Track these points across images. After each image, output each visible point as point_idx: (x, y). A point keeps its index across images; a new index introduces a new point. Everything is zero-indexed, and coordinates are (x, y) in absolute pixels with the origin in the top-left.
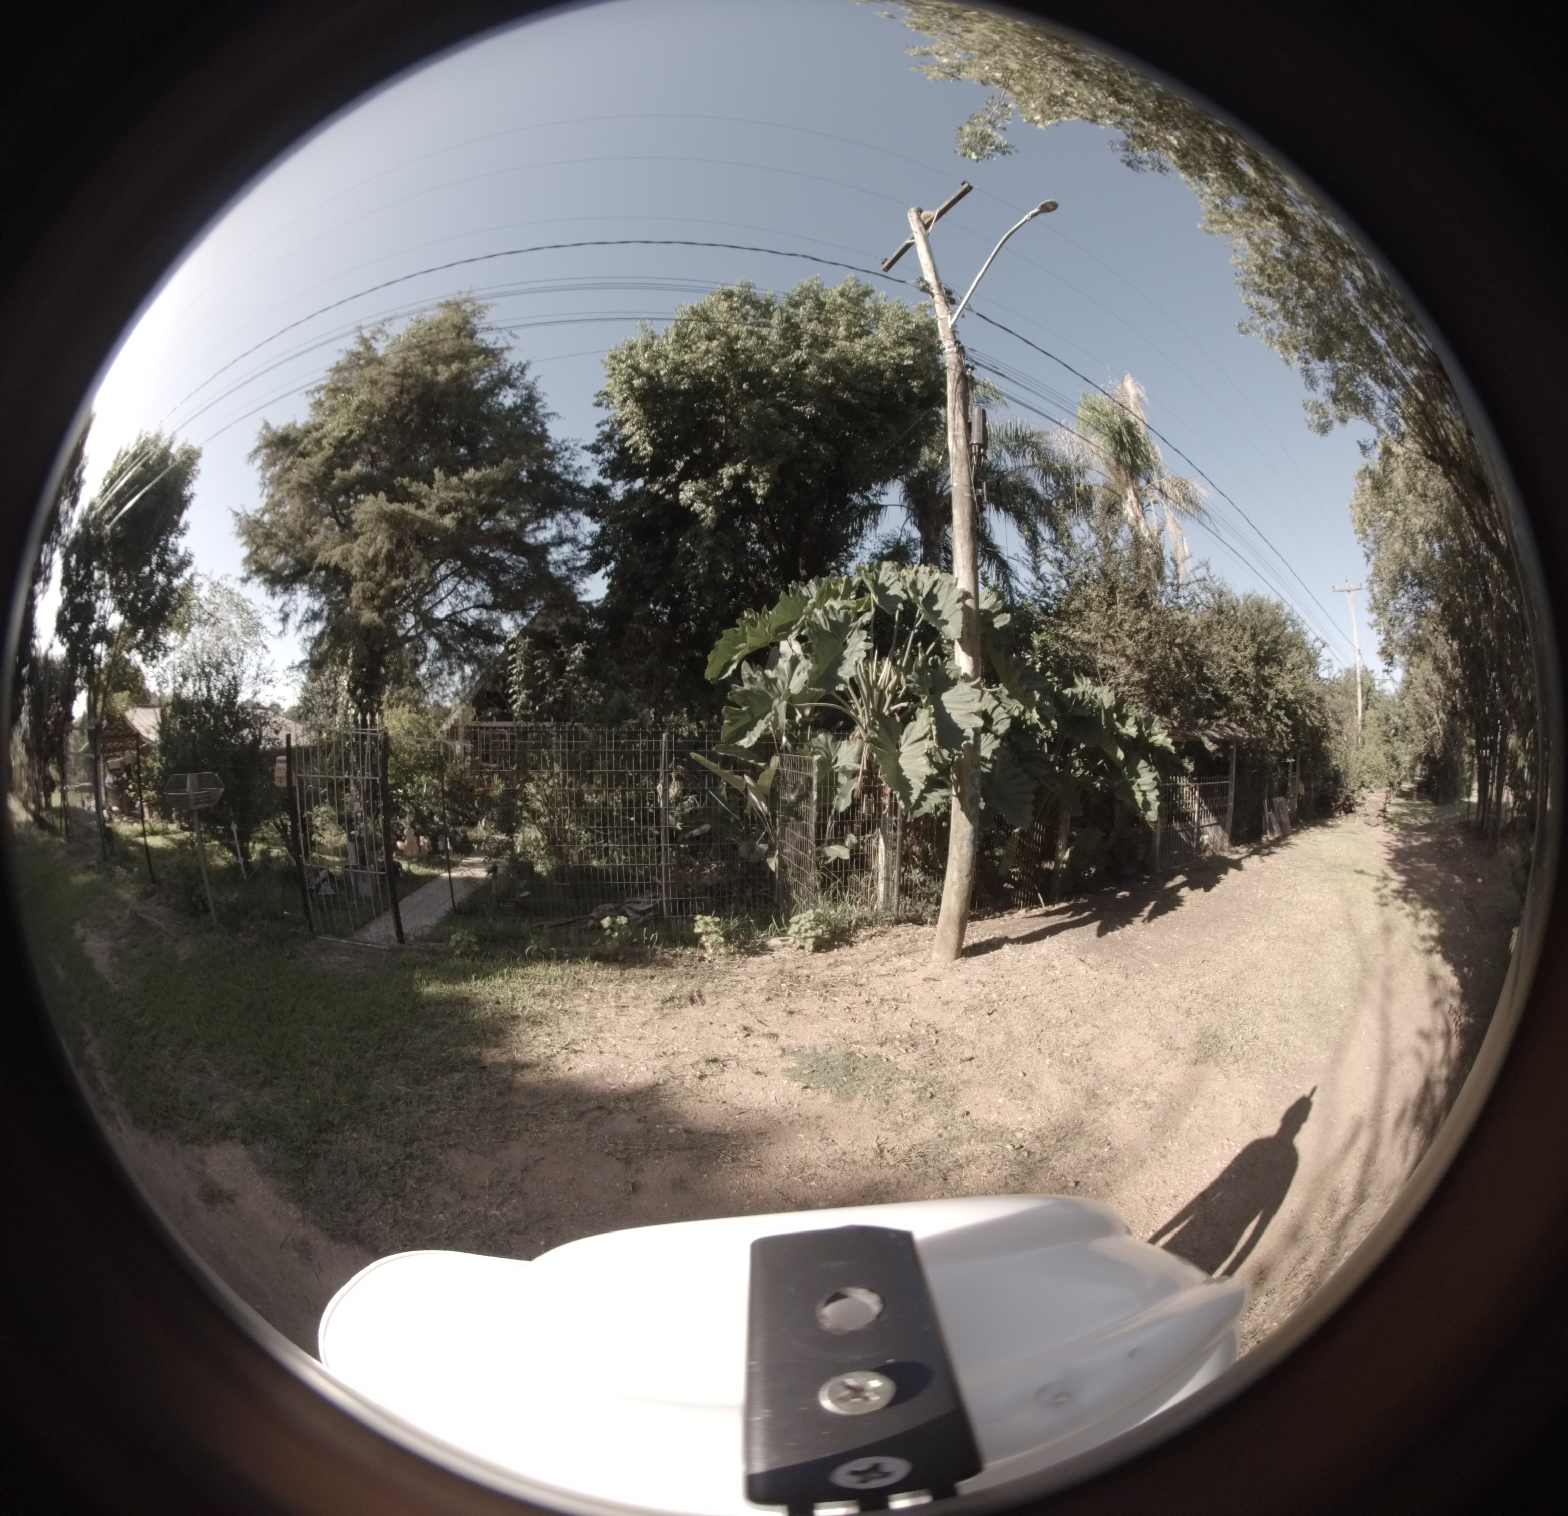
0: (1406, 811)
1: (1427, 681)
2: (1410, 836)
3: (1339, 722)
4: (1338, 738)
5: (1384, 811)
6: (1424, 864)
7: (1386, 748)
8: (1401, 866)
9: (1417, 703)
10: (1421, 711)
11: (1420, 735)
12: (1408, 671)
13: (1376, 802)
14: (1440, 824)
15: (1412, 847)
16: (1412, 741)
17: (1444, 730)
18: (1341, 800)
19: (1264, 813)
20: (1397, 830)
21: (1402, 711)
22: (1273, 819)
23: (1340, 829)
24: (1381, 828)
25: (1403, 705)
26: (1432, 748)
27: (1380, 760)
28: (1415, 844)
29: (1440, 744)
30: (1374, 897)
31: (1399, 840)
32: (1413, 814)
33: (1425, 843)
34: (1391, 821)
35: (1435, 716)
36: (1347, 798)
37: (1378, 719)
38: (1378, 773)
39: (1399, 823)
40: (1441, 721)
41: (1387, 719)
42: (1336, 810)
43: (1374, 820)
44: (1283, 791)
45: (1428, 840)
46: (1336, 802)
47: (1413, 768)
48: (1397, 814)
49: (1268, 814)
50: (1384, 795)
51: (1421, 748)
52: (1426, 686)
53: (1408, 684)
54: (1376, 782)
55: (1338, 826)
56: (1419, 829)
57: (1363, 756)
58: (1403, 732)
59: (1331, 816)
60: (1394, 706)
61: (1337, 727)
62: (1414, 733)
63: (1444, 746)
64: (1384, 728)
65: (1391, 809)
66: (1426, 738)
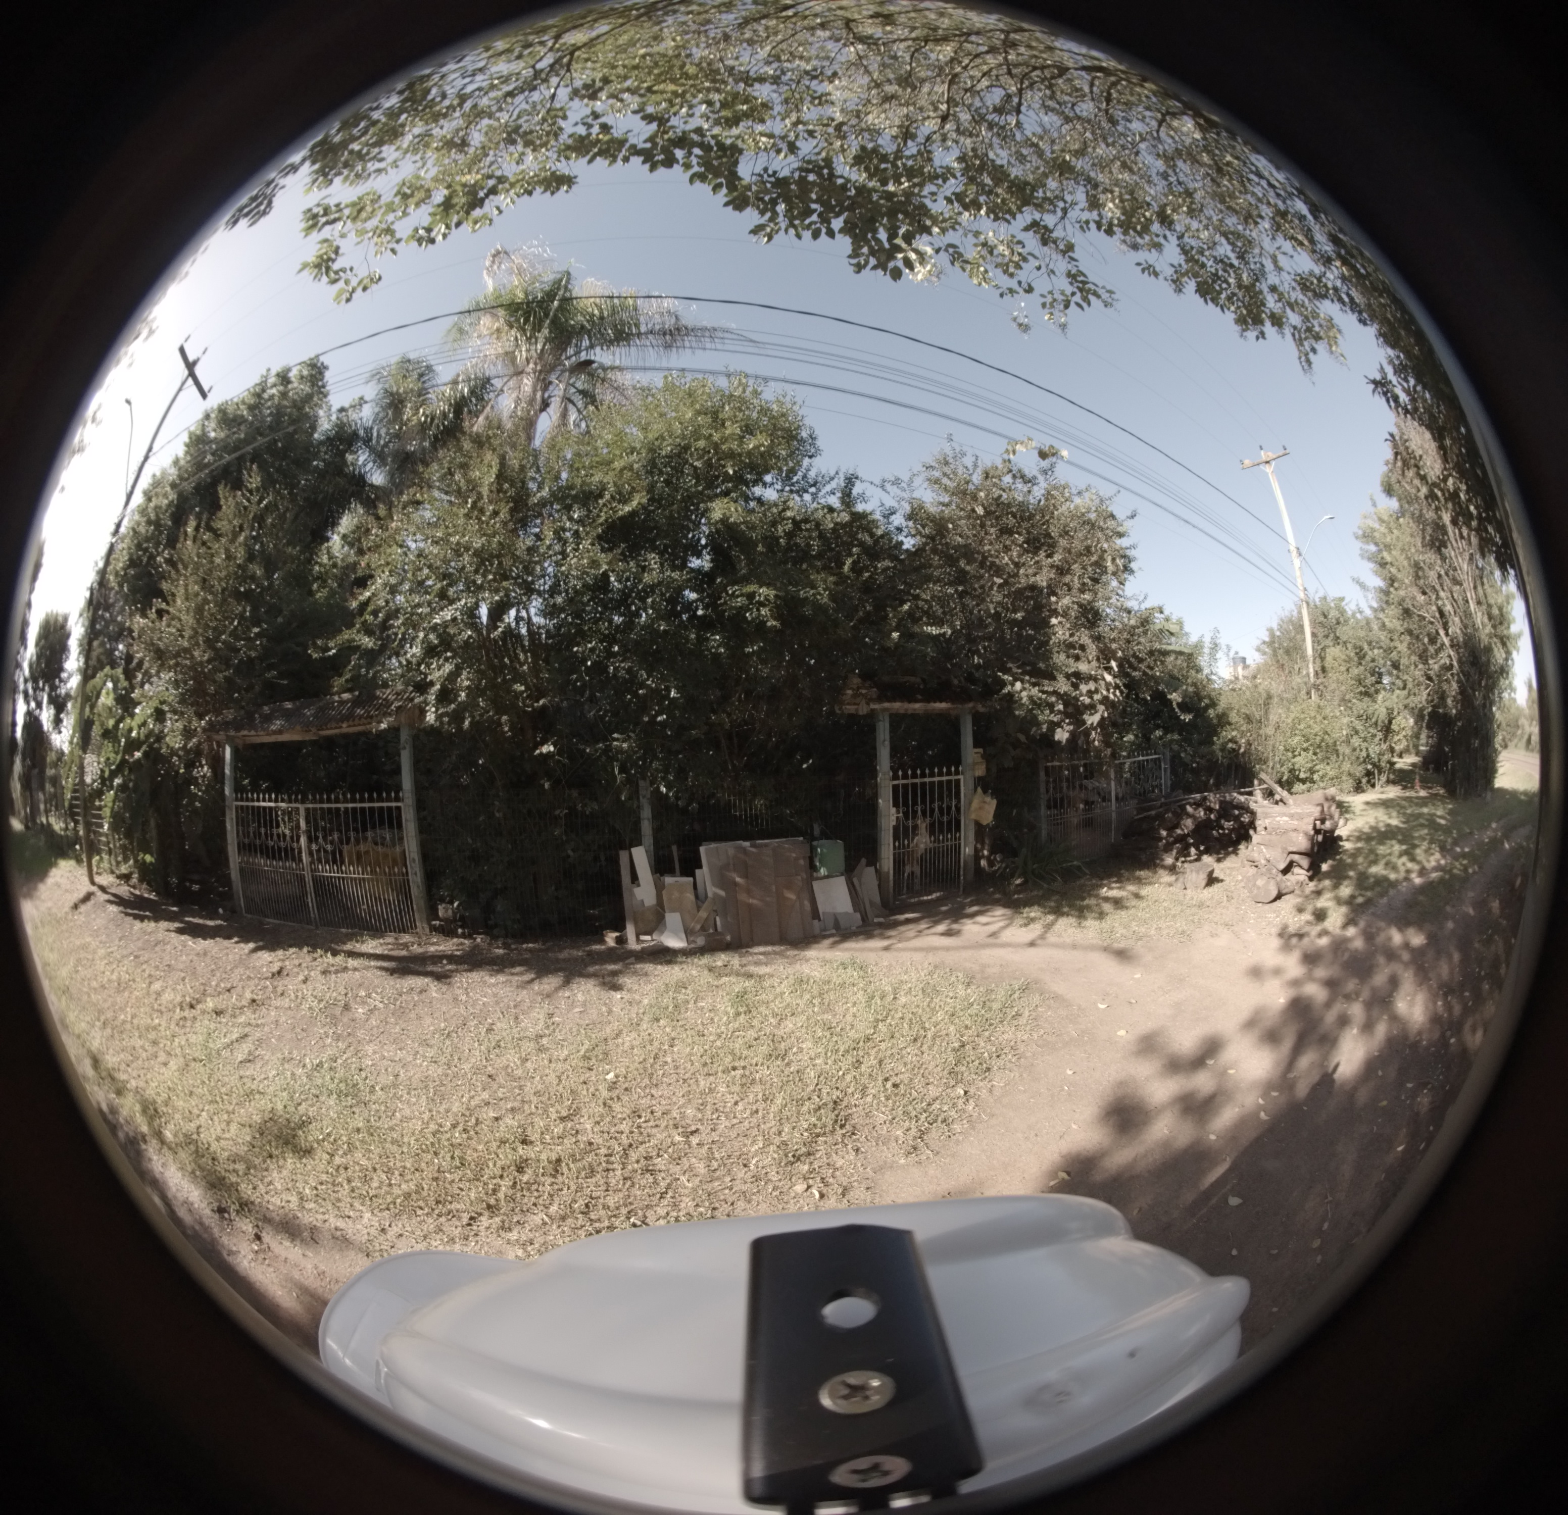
0: (1394, 822)
1: (1417, 567)
9: (1405, 613)
10: (1416, 630)
11: (1418, 673)
12: (1383, 565)
16: (1406, 687)
17: (1461, 661)
20: (1336, 918)
21: (1384, 635)
24: (1281, 915)
26: (1443, 697)
29: (1455, 686)
32: (1407, 839)
34: (1334, 872)
36: (1227, 810)
37: (1349, 660)
39: (1360, 883)
41: (1361, 655)
42: (1168, 849)
47: (1415, 733)
53: (1388, 585)
60: (1369, 630)
66: (1429, 678)
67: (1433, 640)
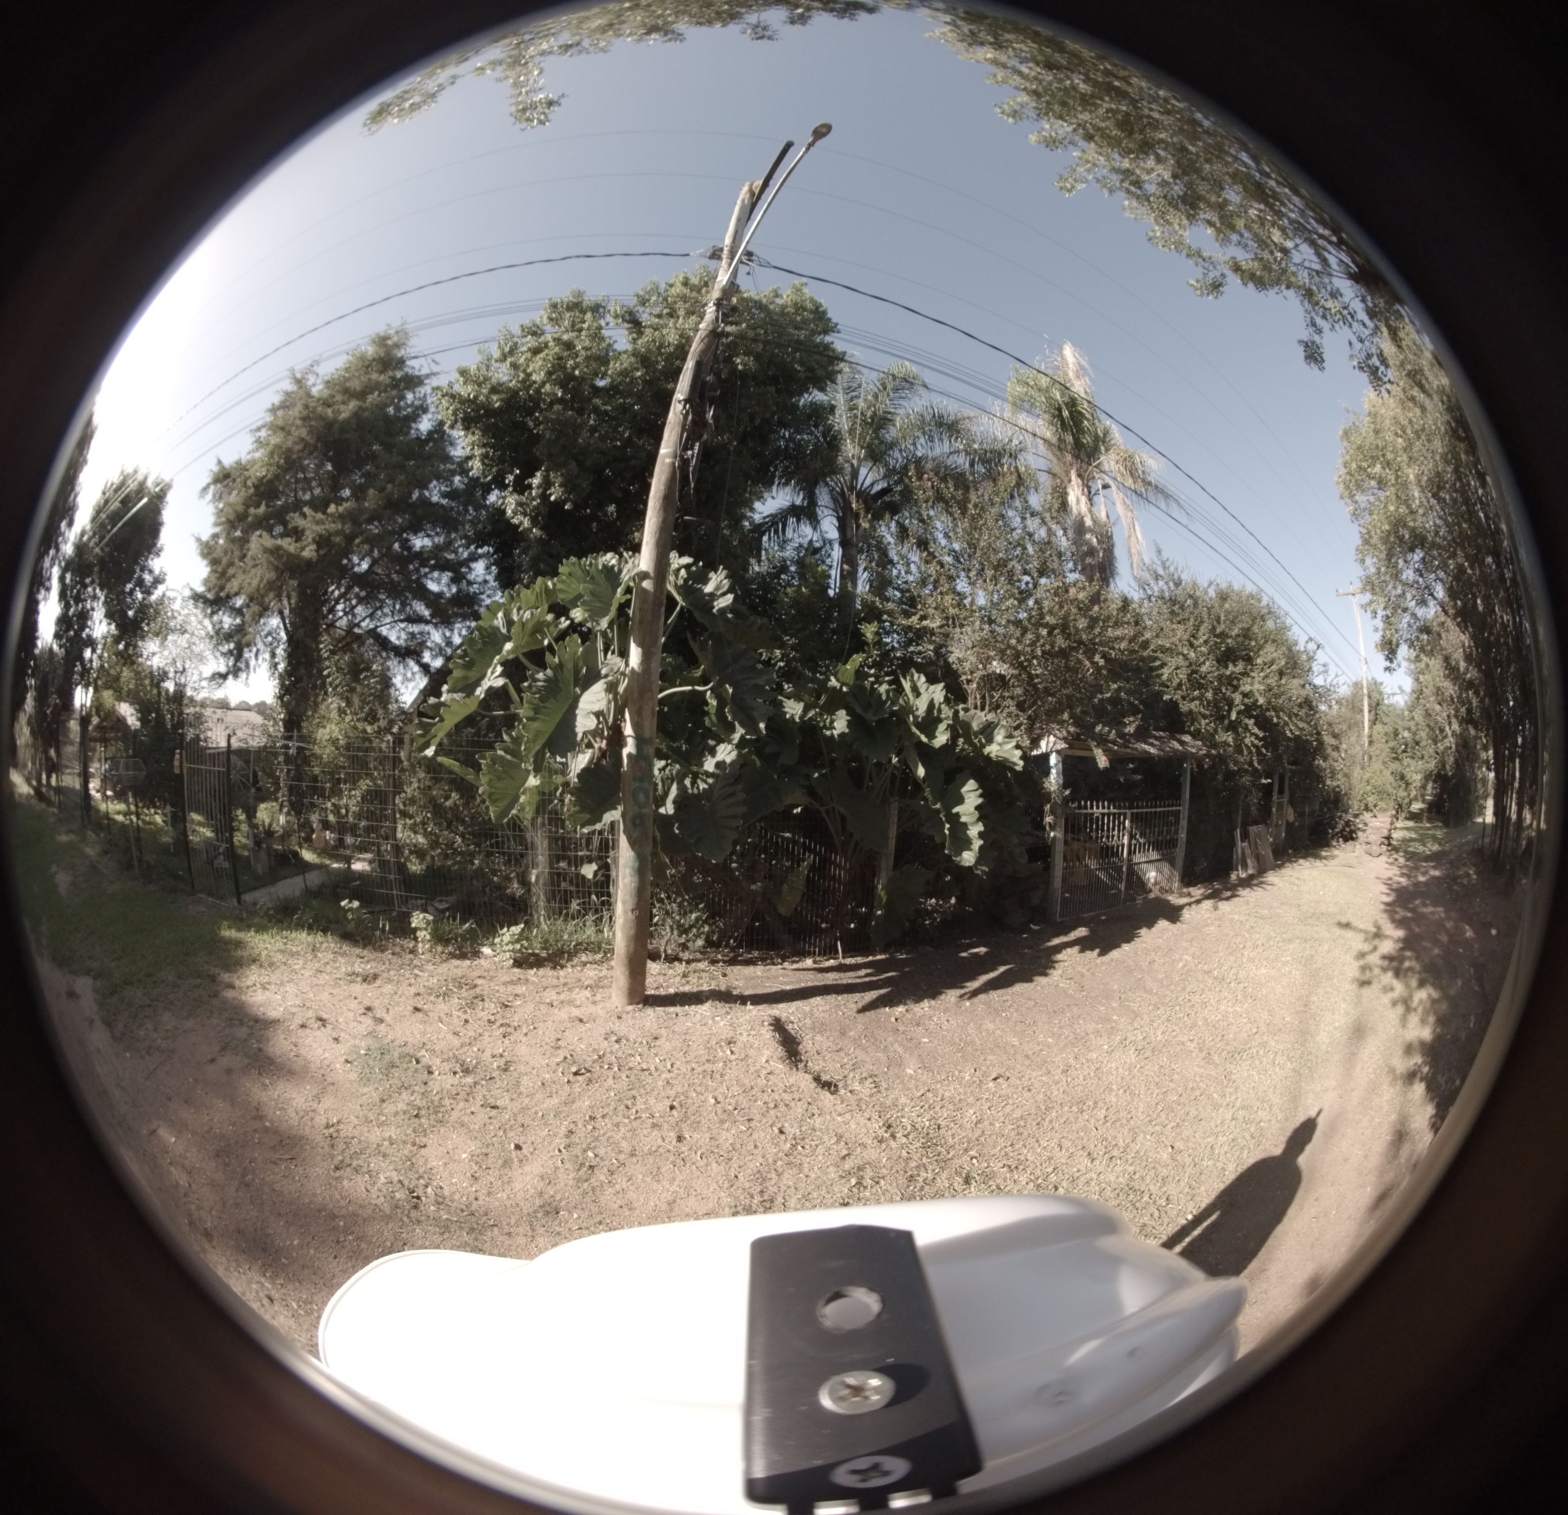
0: (1414, 836)
1: (1438, 689)
2: (1417, 868)
3: (1335, 736)
4: (1335, 754)
5: (1388, 838)
6: (1431, 909)
7: (1395, 766)
8: (1401, 913)
9: (1428, 714)
10: (1432, 725)
11: (1431, 750)
12: (1417, 680)
13: (1379, 829)
14: (1451, 852)
15: (1417, 884)
16: (1423, 757)
17: (1457, 744)
18: (1340, 827)
19: (1233, 844)
20: (1402, 860)
21: (1412, 724)
22: (1248, 852)
23: (1335, 862)
24: (1384, 858)
25: (1413, 718)
26: (1444, 766)
27: (1386, 779)
28: (1422, 879)
29: (1452, 759)
30: (1352, 969)
31: (1402, 875)
32: (1422, 840)
33: (1434, 878)
34: (1396, 849)
35: (1447, 728)
36: (1348, 823)
37: (1386, 734)
38: (1381, 793)
39: (1406, 852)
40: (1454, 733)
41: (1396, 733)
42: (1333, 838)
43: (1375, 849)
44: (1264, 816)
45: (1437, 873)
46: (1333, 829)
47: (1424, 787)
48: (1405, 841)
49: (1241, 846)
50: (1389, 820)
51: (1432, 765)
52: (1437, 694)
53: (1418, 694)
54: (1382, 804)
55: (1333, 857)
56: (1428, 859)
57: (1368, 775)
58: (1413, 748)
59: (1327, 844)
60: (1403, 719)
61: (1333, 741)
62: (1424, 748)
63: (1456, 761)
64: (1392, 744)
65: (1397, 835)
66: (1437, 753)
67: (1442, 730)
